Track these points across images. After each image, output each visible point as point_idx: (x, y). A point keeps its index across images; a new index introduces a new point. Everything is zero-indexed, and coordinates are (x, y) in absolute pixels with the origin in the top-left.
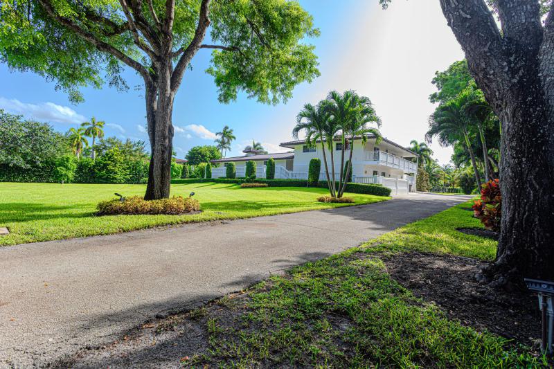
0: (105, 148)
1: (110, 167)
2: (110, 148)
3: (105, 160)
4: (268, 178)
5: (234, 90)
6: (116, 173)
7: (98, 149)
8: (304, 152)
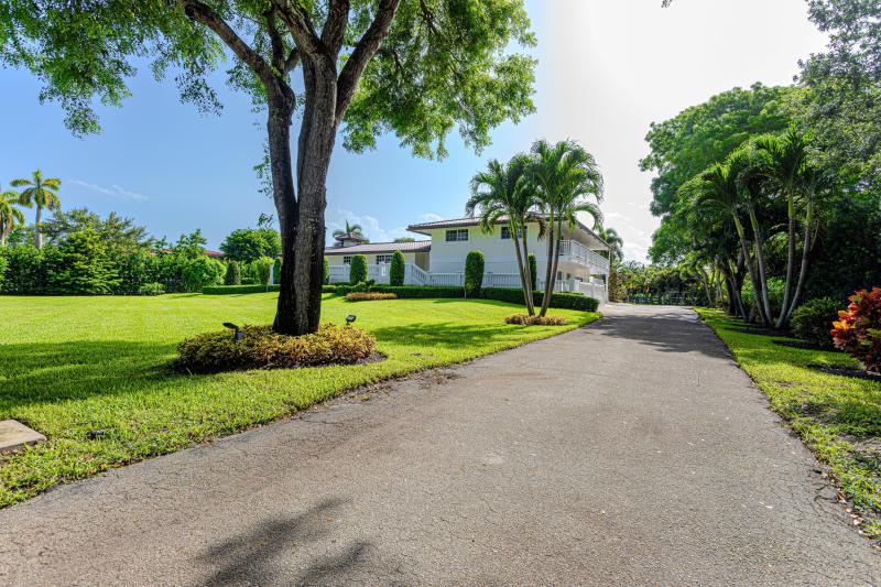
0: (66, 228)
1: (80, 265)
2: (75, 229)
3: (69, 251)
4: (393, 283)
5: (374, 129)
6: (92, 276)
7: (49, 231)
8: (448, 240)
